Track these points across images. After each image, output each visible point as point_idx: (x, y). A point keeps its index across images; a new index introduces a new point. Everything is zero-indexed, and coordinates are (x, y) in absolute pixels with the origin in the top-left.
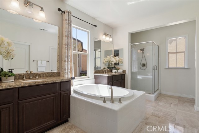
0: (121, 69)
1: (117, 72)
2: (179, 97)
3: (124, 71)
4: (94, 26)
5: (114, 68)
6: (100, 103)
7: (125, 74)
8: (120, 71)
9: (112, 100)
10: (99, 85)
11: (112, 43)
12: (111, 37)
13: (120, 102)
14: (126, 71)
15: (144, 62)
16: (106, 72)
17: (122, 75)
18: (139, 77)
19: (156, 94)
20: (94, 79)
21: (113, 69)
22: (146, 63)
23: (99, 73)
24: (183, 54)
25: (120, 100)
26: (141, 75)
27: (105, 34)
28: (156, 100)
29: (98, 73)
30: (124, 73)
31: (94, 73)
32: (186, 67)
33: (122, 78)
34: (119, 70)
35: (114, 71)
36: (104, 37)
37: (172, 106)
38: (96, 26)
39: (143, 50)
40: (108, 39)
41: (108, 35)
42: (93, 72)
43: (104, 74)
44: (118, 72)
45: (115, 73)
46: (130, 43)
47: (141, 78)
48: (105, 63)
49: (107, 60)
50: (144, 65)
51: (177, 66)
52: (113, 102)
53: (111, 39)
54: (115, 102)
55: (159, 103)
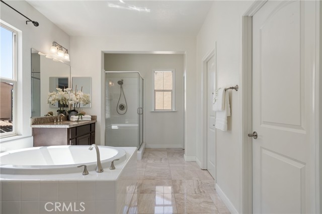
0: (87, 114)
1: (80, 119)
2: (167, 149)
3: (94, 118)
4: (33, 22)
5: (73, 113)
6: (79, 177)
7: (95, 123)
8: (87, 118)
9: (100, 167)
10: (48, 147)
11: (68, 64)
12: (67, 51)
13: (113, 167)
14: (96, 117)
15: (122, 102)
16: (57, 121)
17: (91, 124)
18: (114, 127)
19: (142, 149)
20: (32, 137)
21: (73, 115)
22: (125, 104)
23: (44, 123)
24: (170, 92)
25: (112, 165)
26: (117, 123)
27: (55, 44)
28: (143, 158)
29: (40, 124)
30: (93, 122)
31: (33, 124)
32: (174, 110)
33: (91, 131)
34: (85, 116)
35: (74, 118)
36: (54, 50)
37: (163, 161)
38: (36, 24)
39: (122, 83)
40: (62, 56)
41: (61, 47)
42: (30, 121)
43: (54, 124)
44: (83, 119)
45: (78, 121)
46: (103, 70)
47: (117, 128)
48: (53, 102)
49: (57, 98)
50: (122, 107)
51: (164, 109)
52: (101, 171)
53: (67, 57)
54: (104, 170)
55: (148, 161)
